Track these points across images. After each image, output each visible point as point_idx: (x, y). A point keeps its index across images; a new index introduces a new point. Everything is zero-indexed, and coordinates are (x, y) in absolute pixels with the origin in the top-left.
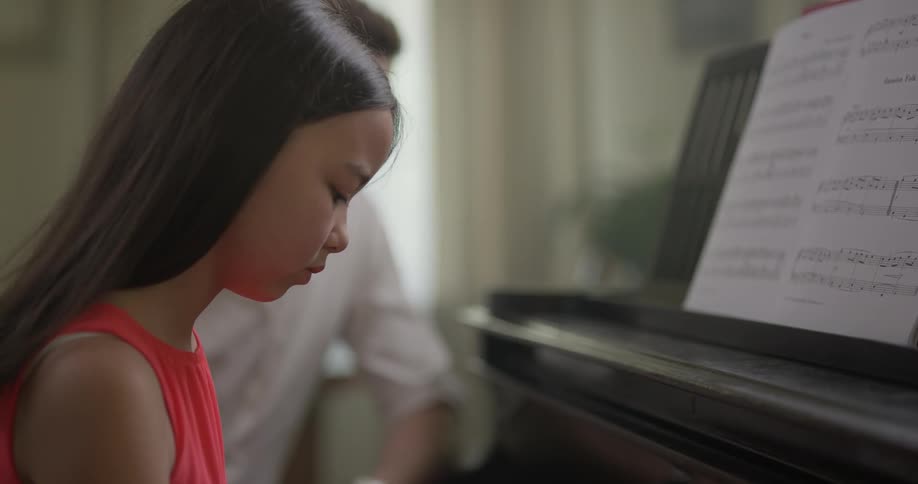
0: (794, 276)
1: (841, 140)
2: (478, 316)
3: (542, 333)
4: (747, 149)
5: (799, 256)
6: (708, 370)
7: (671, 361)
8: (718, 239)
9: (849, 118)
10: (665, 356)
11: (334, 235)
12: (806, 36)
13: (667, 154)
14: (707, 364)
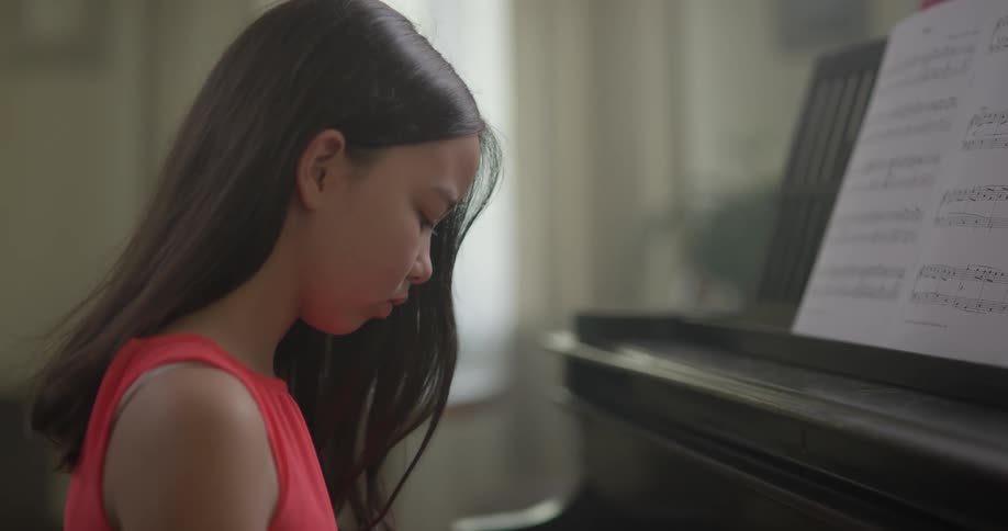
0: (915, 296)
1: (967, 145)
2: (564, 341)
3: (636, 360)
4: (860, 156)
5: (921, 273)
6: (825, 401)
7: (780, 391)
8: (831, 254)
9: (975, 121)
10: (772, 385)
11: (418, 264)
12: (927, 31)
13: (773, 163)
14: (820, 393)
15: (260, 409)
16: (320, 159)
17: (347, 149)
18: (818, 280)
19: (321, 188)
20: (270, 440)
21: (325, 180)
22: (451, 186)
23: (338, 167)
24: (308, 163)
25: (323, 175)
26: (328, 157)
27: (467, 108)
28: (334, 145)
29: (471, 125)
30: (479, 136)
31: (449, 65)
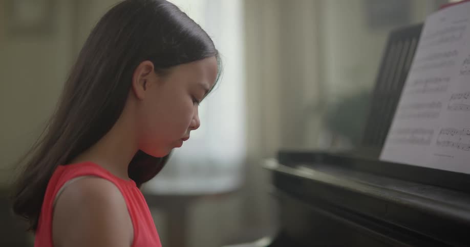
0: (438, 143)
1: (462, 73)
3: (306, 172)
5: (441, 132)
6: (397, 191)
8: (398, 123)
9: (466, 61)
11: (194, 121)
12: (443, 20)
14: (395, 188)
15: (123, 194)
16: (144, 75)
17: (155, 70)
18: (392, 136)
19: (145, 88)
20: (129, 210)
21: (146, 85)
22: (206, 82)
23: (152, 78)
24: (137, 78)
25: (145, 82)
26: (147, 74)
27: (209, 45)
28: (149, 68)
29: (211, 52)
30: (216, 57)
31: (198, 25)
